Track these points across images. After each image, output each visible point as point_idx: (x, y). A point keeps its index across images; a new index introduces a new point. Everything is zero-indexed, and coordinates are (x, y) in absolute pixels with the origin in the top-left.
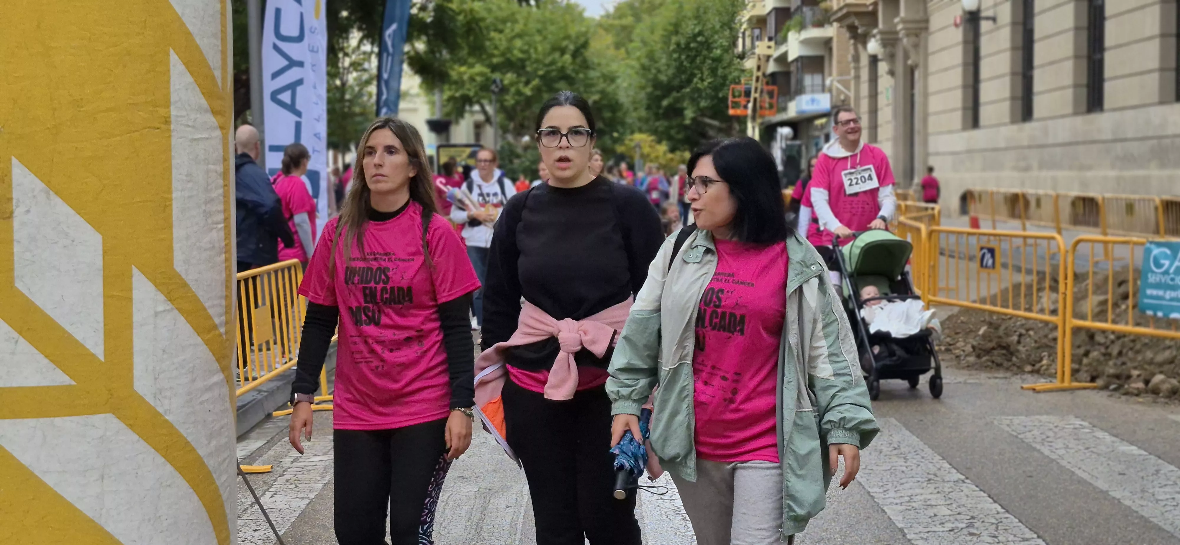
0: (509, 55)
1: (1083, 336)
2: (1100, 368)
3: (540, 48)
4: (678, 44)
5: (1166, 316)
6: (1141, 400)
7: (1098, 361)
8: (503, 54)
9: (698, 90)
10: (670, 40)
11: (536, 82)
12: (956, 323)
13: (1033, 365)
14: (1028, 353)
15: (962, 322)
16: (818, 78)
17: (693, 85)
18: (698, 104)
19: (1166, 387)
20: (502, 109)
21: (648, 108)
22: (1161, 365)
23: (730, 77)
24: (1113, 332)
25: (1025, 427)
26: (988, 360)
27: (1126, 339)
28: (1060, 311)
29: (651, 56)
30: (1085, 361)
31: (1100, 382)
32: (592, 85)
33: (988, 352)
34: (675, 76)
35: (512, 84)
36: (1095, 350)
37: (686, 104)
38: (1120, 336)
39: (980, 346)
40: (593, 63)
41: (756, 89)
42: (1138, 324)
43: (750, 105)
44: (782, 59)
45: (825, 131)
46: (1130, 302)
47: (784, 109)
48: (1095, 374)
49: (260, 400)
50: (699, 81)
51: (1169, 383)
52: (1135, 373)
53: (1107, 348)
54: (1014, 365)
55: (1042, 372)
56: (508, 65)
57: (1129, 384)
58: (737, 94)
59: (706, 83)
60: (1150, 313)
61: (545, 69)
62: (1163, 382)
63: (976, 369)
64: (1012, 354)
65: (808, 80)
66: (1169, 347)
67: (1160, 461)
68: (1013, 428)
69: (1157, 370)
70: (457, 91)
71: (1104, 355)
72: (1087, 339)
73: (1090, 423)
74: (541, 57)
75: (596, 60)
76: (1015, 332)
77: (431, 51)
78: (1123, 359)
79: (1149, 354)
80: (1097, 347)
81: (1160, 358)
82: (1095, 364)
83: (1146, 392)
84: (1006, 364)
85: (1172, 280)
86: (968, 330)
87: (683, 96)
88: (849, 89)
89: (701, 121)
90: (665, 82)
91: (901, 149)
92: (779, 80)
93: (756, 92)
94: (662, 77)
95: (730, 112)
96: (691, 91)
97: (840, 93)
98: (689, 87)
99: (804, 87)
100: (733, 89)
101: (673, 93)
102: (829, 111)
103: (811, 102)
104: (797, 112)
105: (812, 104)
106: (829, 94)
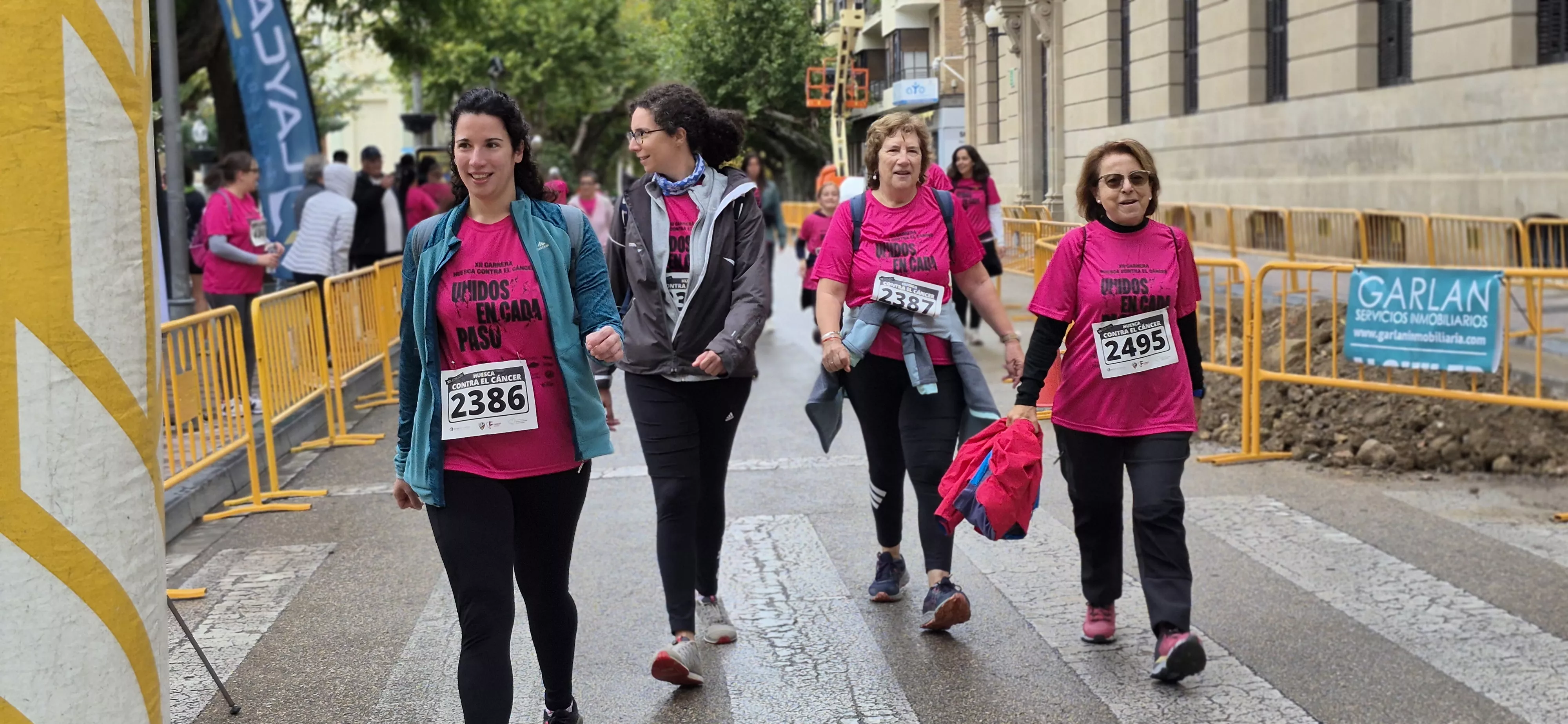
0: (510, 28)
1: (1273, 391)
2: (1296, 432)
3: (552, 19)
4: (738, 14)
5: (1378, 363)
6: (1348, 472)
7: (1293, 423)
8: (502, 26)
9: (765, 74)
10: (727, 7)
11: (548, 63)
13: (1211, 431)
16: (921, 58)
17: (758, 68)
18: (766, 92)
19: (1378, 455)
22: (1372, 427)
23: (807, 58)
24: (1311, 386)
25: (1205, 510)
27: (1327, 394)
28: (1245, 360)
29: (701, 29)
30: (1277, 423)
31: (1296, 451)
32: (624, 68)
34: (734, 55)
35: (515, 66)
36: (1288, 410)
37: (748, 94)
38: (1320, 391)
40: (625, 39)
41: (842, 72)
42: (1342, 375)
43: (834, 94)
44: (874, 33)
46: (1333, 346)
47: (878, 99)
48: (1289, 440)
49: (186, 499)
50: (766, 63)
51: (1383, 450)
52: (1340, 437)
53: (1304, 406)
55: (1222, 439)
56: (510, 41)
57: (1332, 453)
58: (816, 79)
59: (775, 65)
60: (1358, 360)
61: (560, 46)
62: (1375, 448)
65: (909, 60)
66: (1383, 404)
67: (1377, 551)
69: (1367, 434)
70: (441, 75)
71: (1300, 415)
72: (1278, 395)
73: (1287, 505)
74: (554, 30)
75: (629, 35)
77: (406, 22)
78: (1325, 420)
79: (1357, 414)
80: (1292, 405)
81: (1370, 418)
82: (1289, 427)
83: (1355, 463)
85: (1387, 317)
87: (745, 82)
88: (961, 72)
89: (770, 116)
90: (721, 64)
91: (1030, 151)
92: (871, 60)
93: (841, 76)
94: (717, 57)
95: (808, 103)
96: (756, 75)
97: (951, 78)
98: (753, 70)
99: (903, 70)
100: (812, 73)
101: (732, 78)
102: (936, 102)
103: (912, 89)
104: (894, 104)
105: (915, 93)
106: (936, 80)
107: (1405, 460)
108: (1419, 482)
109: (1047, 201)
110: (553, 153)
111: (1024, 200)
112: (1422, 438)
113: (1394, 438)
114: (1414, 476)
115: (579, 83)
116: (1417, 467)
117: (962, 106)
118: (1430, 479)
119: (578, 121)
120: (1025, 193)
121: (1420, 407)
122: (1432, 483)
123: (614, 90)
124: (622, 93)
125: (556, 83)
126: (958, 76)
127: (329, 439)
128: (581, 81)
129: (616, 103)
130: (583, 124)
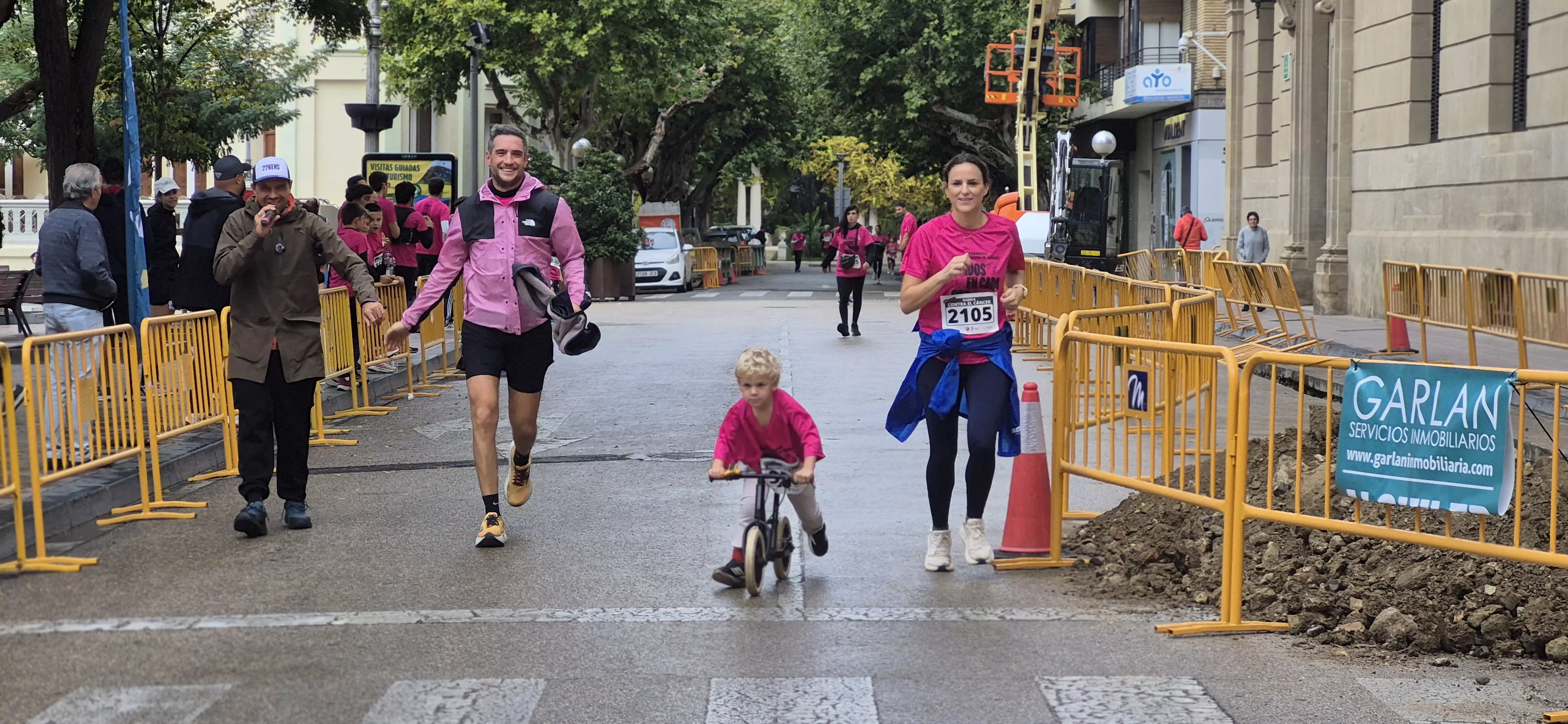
6: (1342, 651)
7: (1303, 582)
9: (937, 50)
11: (597, 30)
12: (1132, 513)
14: (1208, 567)
15: (1142, 512)
16: (1170, 31)
17: (922, 42)
18: (933, 79)
19: (1395, 630)
20: (534, 82)
21: (832, 85)
22: (1401, 589)
23: (997, 28)
24: (1339, 534)
26: (1140, 581)
27: (1355, 546)
31: (1294, 621)
32: (717, 40)
33: (1143, 566)
34: (887, 21)
35: (548, 34)
36: (1307, 564)
37: (906, 81)
38: (1349, 539)
39: (1132, 557)
41: (1033, 52)
43: (1022, 84)
45: (1182, 140)
47: (1107, 94)
48: (1294, 605)
50: (935, 34)
51: (1402, 622)
52: (1357, 605)
53: (1327, 559)
54: (1184, 590)
57: (1339, 625)
58: (999, 61)
59: (948, 39)
62: (1393, 620)
63: (1115, 597)
64: (1185, 572)
65: (1151, 35)
66: (1423, 559)
68: (1062, 694)
69: (1391, 600)
70: (439, 45)
71: (1321, 571)
73: (1205, 689)
76: (1206, 529)
78: (1346, 580)
79: (1388, 572)
80: (1312, 558)
81: (1403, 579)
82: (1299, 587)
83: (1367, 640)
84: (1170, 588)
86: (1149, 527)
87: (903, 63)
88: (1221, 54)
89: (942, 114)
90: (867, 35)
91: (1306, 178)
92: (1101, 33)
93: (1032, 59)
94: (860, 25)
95: (987, 96)
96: (919, 53)
97: (1209, 65)
98: (915, 45)
99: (1142, 50)
100: (994, 51)
101: (882, 56)
102: (1188, 100)
103: (1154, 80)
104: (1126, 101)
105: (1156, 85)
106: (1189, 66)
107: (1426, 638)
108: (1428, 666)
109: (1323, 257)
110: (594, 163)
111: (1294, 255)
112: (1463, 608)
113: (1425, 608)
114: (1427, 659)
115: (645, 60)
116: (1444, 647)
117: (1224, 108)
118: (1447, 664)
119: (655, 115)
120: (1297, 244)
121: (1469, 565)
122: (1446, 668)
123: (706, 71)
124: (721, 75)
125: (608, 60)
126: (1218, 61)
127: (16, 562)
128: (648, 56)
129: (710, 90)
130: (659, 120)
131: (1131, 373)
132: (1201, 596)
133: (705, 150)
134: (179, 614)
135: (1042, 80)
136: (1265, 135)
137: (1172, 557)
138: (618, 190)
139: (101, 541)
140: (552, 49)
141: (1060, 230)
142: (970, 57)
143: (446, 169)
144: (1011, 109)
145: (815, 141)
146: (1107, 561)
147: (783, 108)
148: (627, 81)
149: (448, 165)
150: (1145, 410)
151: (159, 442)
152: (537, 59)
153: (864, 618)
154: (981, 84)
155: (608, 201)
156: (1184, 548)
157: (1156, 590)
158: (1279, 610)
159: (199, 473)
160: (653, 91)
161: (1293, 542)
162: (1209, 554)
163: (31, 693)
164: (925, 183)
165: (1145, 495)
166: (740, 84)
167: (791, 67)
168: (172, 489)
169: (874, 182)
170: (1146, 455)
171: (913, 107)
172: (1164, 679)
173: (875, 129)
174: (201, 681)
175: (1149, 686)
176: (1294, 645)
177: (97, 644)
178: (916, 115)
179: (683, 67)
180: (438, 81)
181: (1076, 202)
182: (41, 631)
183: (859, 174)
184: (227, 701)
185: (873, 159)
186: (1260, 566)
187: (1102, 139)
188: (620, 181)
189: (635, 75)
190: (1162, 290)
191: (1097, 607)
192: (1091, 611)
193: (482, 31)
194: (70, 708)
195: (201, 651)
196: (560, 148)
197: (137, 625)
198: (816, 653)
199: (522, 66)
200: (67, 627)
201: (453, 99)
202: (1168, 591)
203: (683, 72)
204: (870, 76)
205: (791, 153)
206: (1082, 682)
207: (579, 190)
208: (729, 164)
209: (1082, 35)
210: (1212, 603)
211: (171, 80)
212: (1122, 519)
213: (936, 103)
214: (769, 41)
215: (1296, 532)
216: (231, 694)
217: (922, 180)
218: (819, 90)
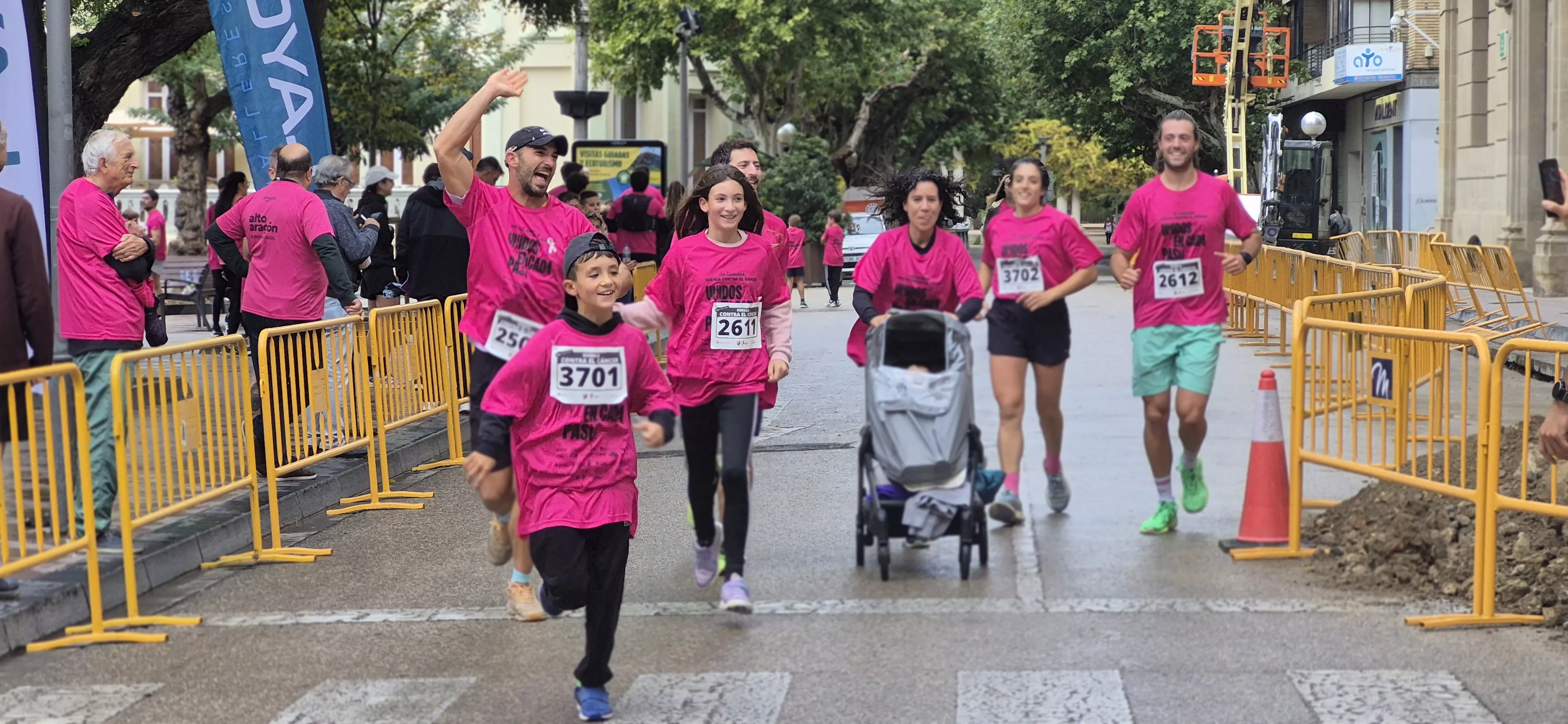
9: (1142, 32)
12: (1372, 502)
14: (1456, 558)
15: (1382, 502)
16: (1380, 11)
17: (1127, 24)
18: (1139, 60)
20: (739, 67)
21: (1037, 69)
23: (1204, 9)
26: (1385, 572)
31: (1550, 614)
32: (921, 23)
33: (1387, 556)
37: (1112, 64)
39: (1376, 547)
41: (1242, 33)
43: (1230, 66)
45: (1394, 120)
47: (1316, 74)
48: (1549, 597)
50: (1141, 16)
54: (1431, 581)
59: (1154, 21)
63: (1360, 588)
64: (1431, 562)
65: (1360, 15)
68: (1317, 689)
70: (645, 32)
72: (1551, 533)
73: (1464, 684)
76: (1452, 519)
82: (1553, 578)
84: (1416, 579)
86: (1390, 517)
87: (1108, 45)
88: (1436, 35)
89: (1147, 96)
90: (1071, 17)
91: (1525, 158)
93: (1241, 40)
94: (1065, 7)
95: (1194, 78)
96: (1125, 35)
97: (1421, 43)
98: (1121, 27)
99: (1352, 29)
100: (1200, 33)
101: (1087, 39)
102: (1400, 80)
103: (1364, 59)
104: (1336, 81)
105: (1367, 65)
106: (1400, 45)
109: (1543, 238)
110: (800, 149)
111: (1513, 236)
115: (850, 44)
117: (1437, 87)
119: (859, 100)
120: (1515, 225)
123: (911, 54)
124: (924, 59)
125: (813, 45)
126: (1430, 40)
127: (252, 553)
128: (853, 41)
129: (914, 74)
130: (863, 104)
131: (1375, 360)
132: (1450, 588)
133: (909, 134)
134: (416, 606)
135: (1251, 61)
136: (1480, 114)
137: (1417, 549)
138: (825, 175)
139: (333, 531)
140: (758, 35)
141: (1272, 213)
142: (1176, 39)
143: (655, 156)
144: (1220, 91)
145: (1018, 125)
146: (1349, 552)
147: (987, 91)
148: (831, 65)
149: (657, 151)
150: (1390, 398)
151: (387, 431)
152: (742, 45)
153: (1105, 609)
154: (1187, 65)
155: (815, 186)
156: (1430, 538)
157: (1402, 581)
158: (1534, 601)
159: (423, 463)
160: (857, 76)
161: (1545, 533)
162: (1456, 545)
163: (279, 685)
164: (1127, 166)
165: (1385, 483)
166: (944, 68)
167: (995, 50)
168: (399, 480)
169: (1077, 165)
170: (1377, 441)
171: (1119, 90)
172: (1420, 674)
173: (1079, 111)
174: (446, 674)
175: (1406, 681)
176: (1551, 638)
177: (339, 635)
178: (1122, 97)
179: (888, 51)
180: (644, 67)
181: (1287, 185)
182: (283, 623)
183: (1062, 157)
184: (473, 695)
185: (1076, 142)
186: (1510, 557)
187: (1312, 120)
188: (826, 167)
189: (840, 59)
190: (1390, 274)
191: (1341, 598)
192: (1337, 602)
193: (691, 18)
194: (319, 701)
195: (443, 645)
196: (765, 133)
197: (376, 617)
198: (1060, 645)
199: (726, 52)
200: (309, 618)
201: (659, 85)
202: (1414, 582)
203: (888, 56)
204: (1075, 59)
205: (993, 137)
206: (1336, 676)
207: (786, 175)
208: (932, 148)
209: (1289, 14)
210: (1462, 595)
211: (385, 70)
212: (1361, 508)
213: (1141, 85)
214: (972, 24)
215: (1549, 522)
216: (476, 686)
217: (1124, 162)
218: (1024, 73)
